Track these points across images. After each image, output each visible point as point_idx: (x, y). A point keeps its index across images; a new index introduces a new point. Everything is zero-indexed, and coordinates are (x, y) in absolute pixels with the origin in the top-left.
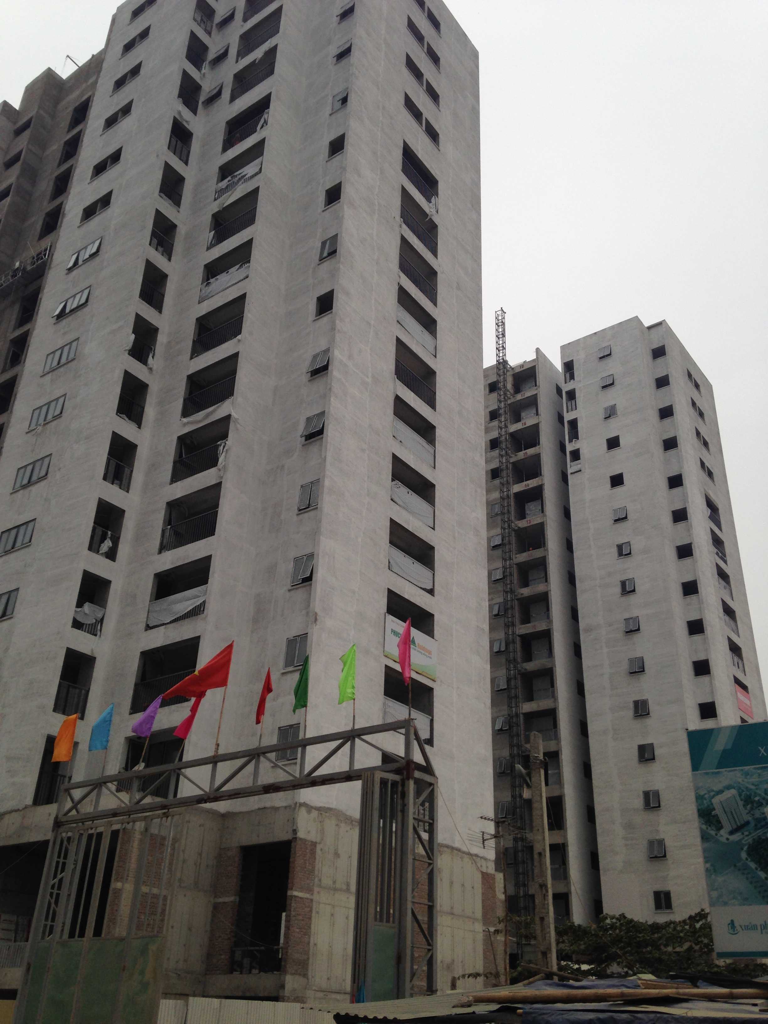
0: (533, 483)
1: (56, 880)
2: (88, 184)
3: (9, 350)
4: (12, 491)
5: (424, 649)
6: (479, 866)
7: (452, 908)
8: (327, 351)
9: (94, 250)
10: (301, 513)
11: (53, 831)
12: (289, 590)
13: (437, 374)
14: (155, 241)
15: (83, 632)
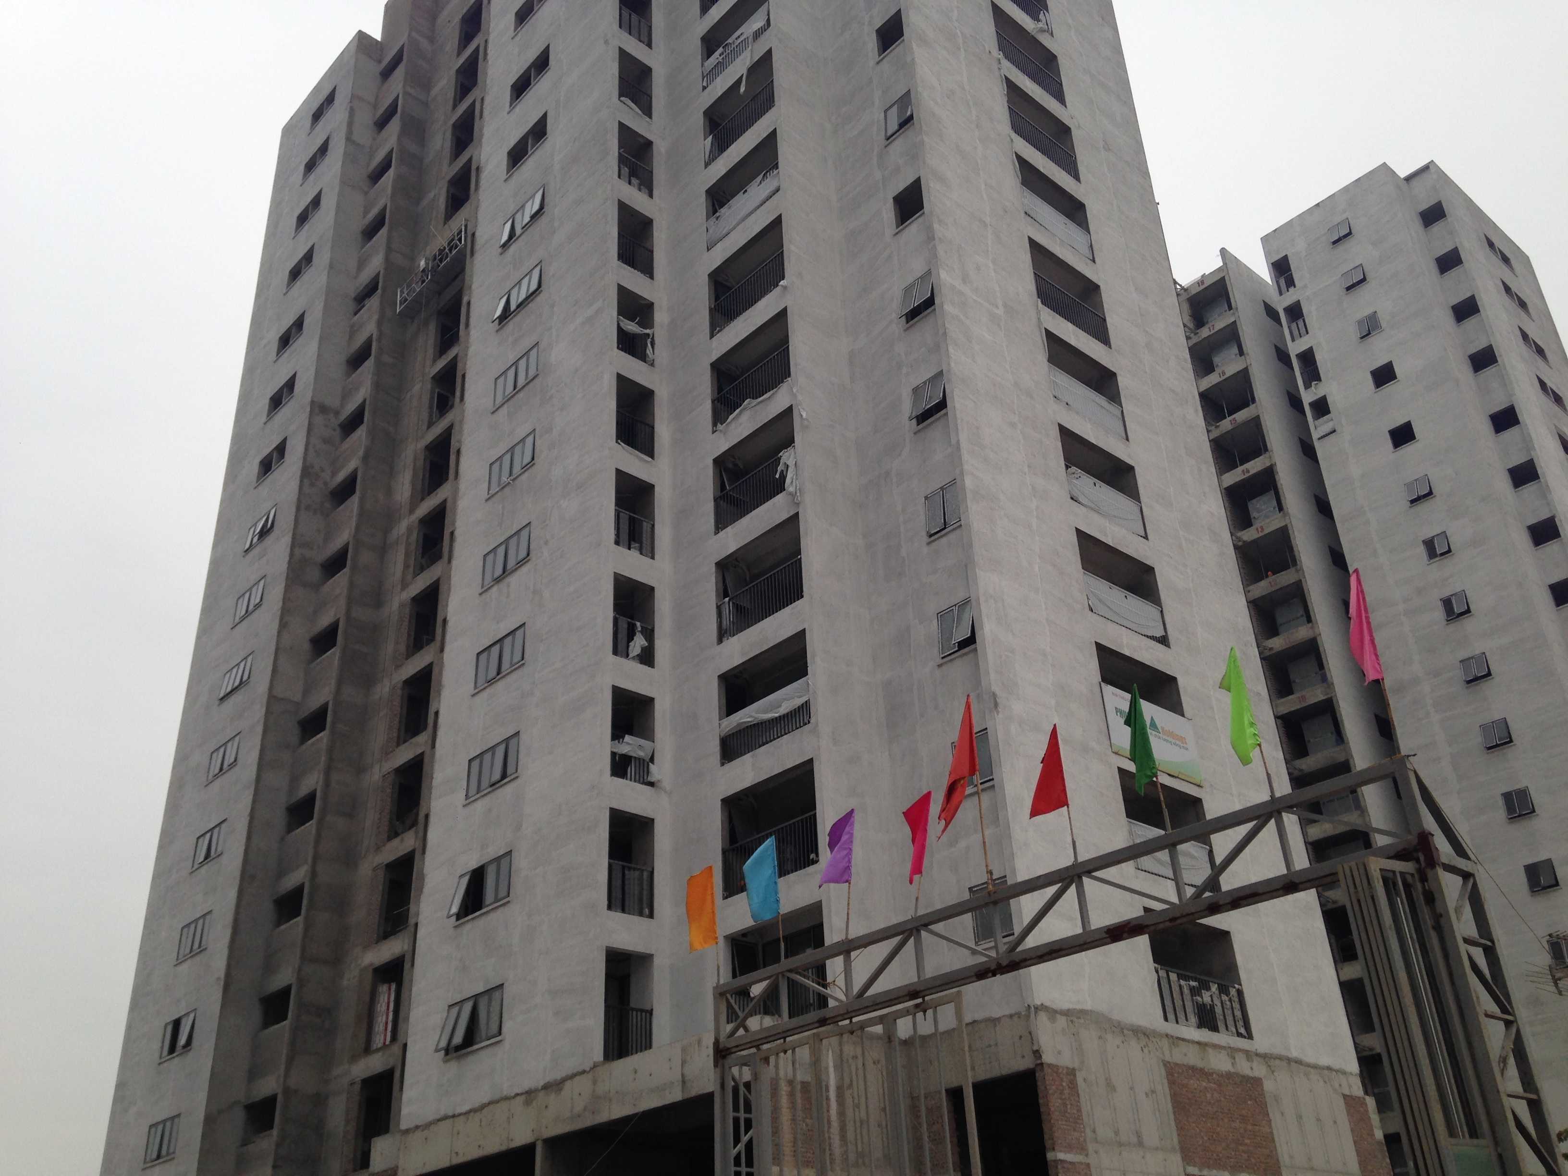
0: (1255, 466)
1: (741, 1146)
2: (509, 113)
3: (432, 392)
4: (481, 591)
5: (1171, 734)
6: (1337, 1086)
7: (1310, 1159)
8: (929, 273)
9: (536, 207)
10: (933, 541)
11: (716, 1066)
12: (940, 666)
13: (1102, 287)
14: (626, 171)
15: (628, 782)
